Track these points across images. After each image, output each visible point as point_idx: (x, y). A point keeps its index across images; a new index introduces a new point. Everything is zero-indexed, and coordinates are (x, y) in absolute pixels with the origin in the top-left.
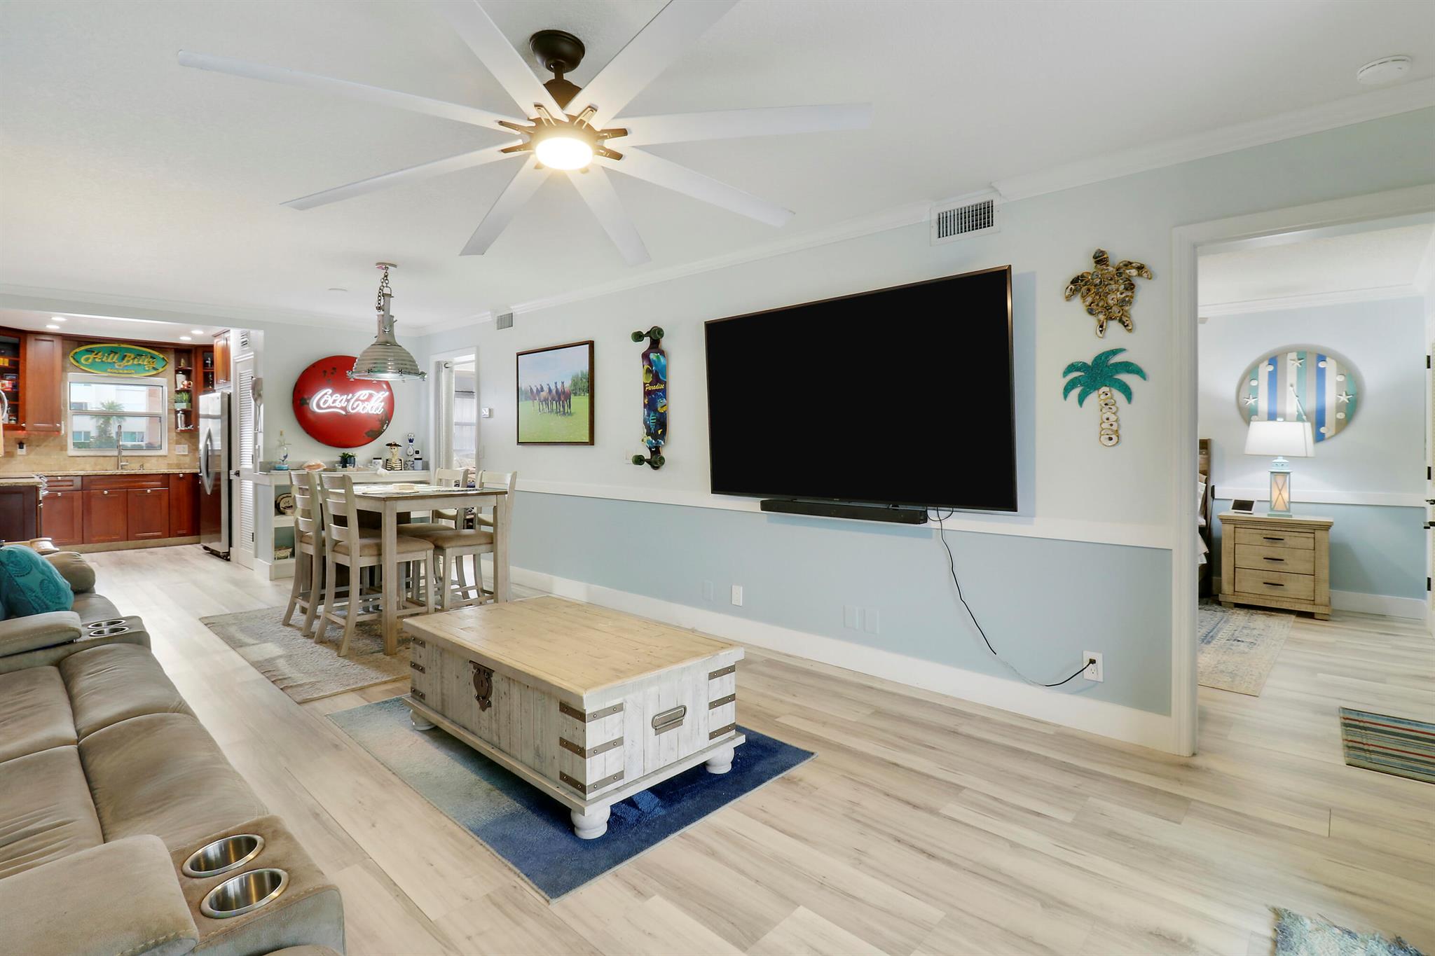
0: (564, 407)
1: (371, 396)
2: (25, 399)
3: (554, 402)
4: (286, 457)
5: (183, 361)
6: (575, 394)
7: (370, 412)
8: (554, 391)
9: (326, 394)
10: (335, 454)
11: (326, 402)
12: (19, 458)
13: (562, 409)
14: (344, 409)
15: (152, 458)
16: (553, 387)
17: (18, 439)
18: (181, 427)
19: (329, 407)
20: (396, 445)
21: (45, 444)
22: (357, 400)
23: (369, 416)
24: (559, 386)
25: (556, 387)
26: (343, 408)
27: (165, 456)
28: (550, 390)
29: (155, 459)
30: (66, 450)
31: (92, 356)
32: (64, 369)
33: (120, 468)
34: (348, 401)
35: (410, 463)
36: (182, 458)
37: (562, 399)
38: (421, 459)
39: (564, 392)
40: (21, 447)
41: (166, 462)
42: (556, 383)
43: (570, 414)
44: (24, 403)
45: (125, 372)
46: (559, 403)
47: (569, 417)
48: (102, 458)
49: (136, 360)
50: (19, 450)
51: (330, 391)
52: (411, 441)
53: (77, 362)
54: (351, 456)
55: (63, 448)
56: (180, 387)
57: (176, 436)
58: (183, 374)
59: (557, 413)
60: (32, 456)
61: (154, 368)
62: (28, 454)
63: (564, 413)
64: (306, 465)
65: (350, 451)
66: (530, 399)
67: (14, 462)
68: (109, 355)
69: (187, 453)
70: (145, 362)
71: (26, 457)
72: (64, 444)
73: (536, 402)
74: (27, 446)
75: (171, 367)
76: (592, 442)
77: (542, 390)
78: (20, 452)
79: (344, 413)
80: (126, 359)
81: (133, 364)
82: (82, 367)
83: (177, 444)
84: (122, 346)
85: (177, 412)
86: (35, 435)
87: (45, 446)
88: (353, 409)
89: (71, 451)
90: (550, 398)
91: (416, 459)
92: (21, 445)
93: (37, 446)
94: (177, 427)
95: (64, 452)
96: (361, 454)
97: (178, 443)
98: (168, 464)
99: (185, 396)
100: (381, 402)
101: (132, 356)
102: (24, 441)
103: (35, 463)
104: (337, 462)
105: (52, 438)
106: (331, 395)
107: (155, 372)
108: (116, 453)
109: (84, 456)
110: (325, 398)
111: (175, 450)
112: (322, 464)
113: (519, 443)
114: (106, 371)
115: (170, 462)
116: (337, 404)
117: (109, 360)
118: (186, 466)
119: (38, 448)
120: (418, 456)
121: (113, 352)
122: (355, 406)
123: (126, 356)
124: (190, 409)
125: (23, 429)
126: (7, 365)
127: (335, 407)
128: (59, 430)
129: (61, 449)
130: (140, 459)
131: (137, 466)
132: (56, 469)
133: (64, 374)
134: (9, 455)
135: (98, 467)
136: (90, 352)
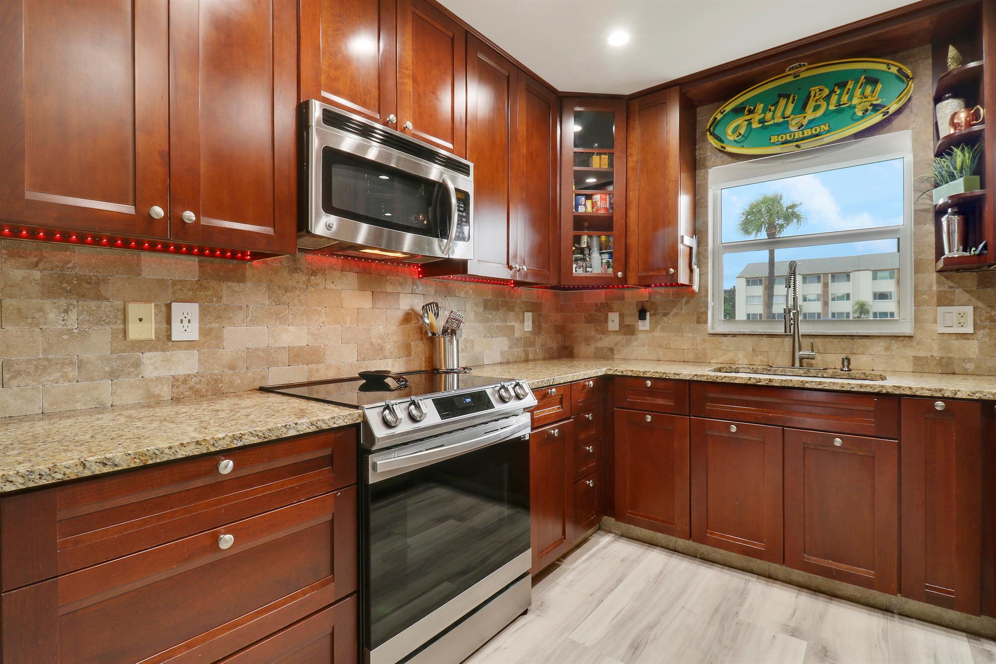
5: (952, 52)
12: (641, 336)
15: (877, 340)
17: (641, 302)
18: (953, 251)
21: (675, 310)
27: (911, 337)
29: (882, 343)
30: (706, 322)
31: (740, 121)
32: (692, 160)
33: (797, 364)
36: (956, 343)
40: (642, 316)
41: (910, 353)
45: (808, 133)
48: (765, 340)
49: (834, 99)
50: (640, 322)
53: (721, 140)
55: (701, 318)
56: (946, 130)
57: (938, 283)
58: (954, 96)
60: (658, 334)
61: (876, 108)
62: (652, 329)
67: (635, 343)
68: (776, 104)
69: (970, 330)
71: (650, 335)
72: (703, 310)
74: (651, 316)
78: (644, 325)
80: (811, 104)
82: (729, 149)
83: (940, 303)
84: (804, 73)
85: (940, 212)
86: (660, 293)
87: (676, 314)
89: (716, 325)
92: (642, 315)
93: (665, 315)
94: (939, 251)
95: (700, 326)
97: (944, 300)
98: (916, 358)
99: (961, 157)
101: (826, 92)
102: (647, 306)
103: (661, 346)
105: (684, 301)
107: (878, 118)
109: (734, 335)
111: (935, 321)
115: (922, 354)
117: (777, 119)
118: (970, 366)
119: (665, 319)
123: (809, 97)
124: (978, 192)
125: (623, 283)
129: (698, 322)
130: (846, 343)
131: (834, 359)
132: (690, 356)
133: (700, 173)
134: (628, 330)
135: (759, 360)
136: (738, 111)
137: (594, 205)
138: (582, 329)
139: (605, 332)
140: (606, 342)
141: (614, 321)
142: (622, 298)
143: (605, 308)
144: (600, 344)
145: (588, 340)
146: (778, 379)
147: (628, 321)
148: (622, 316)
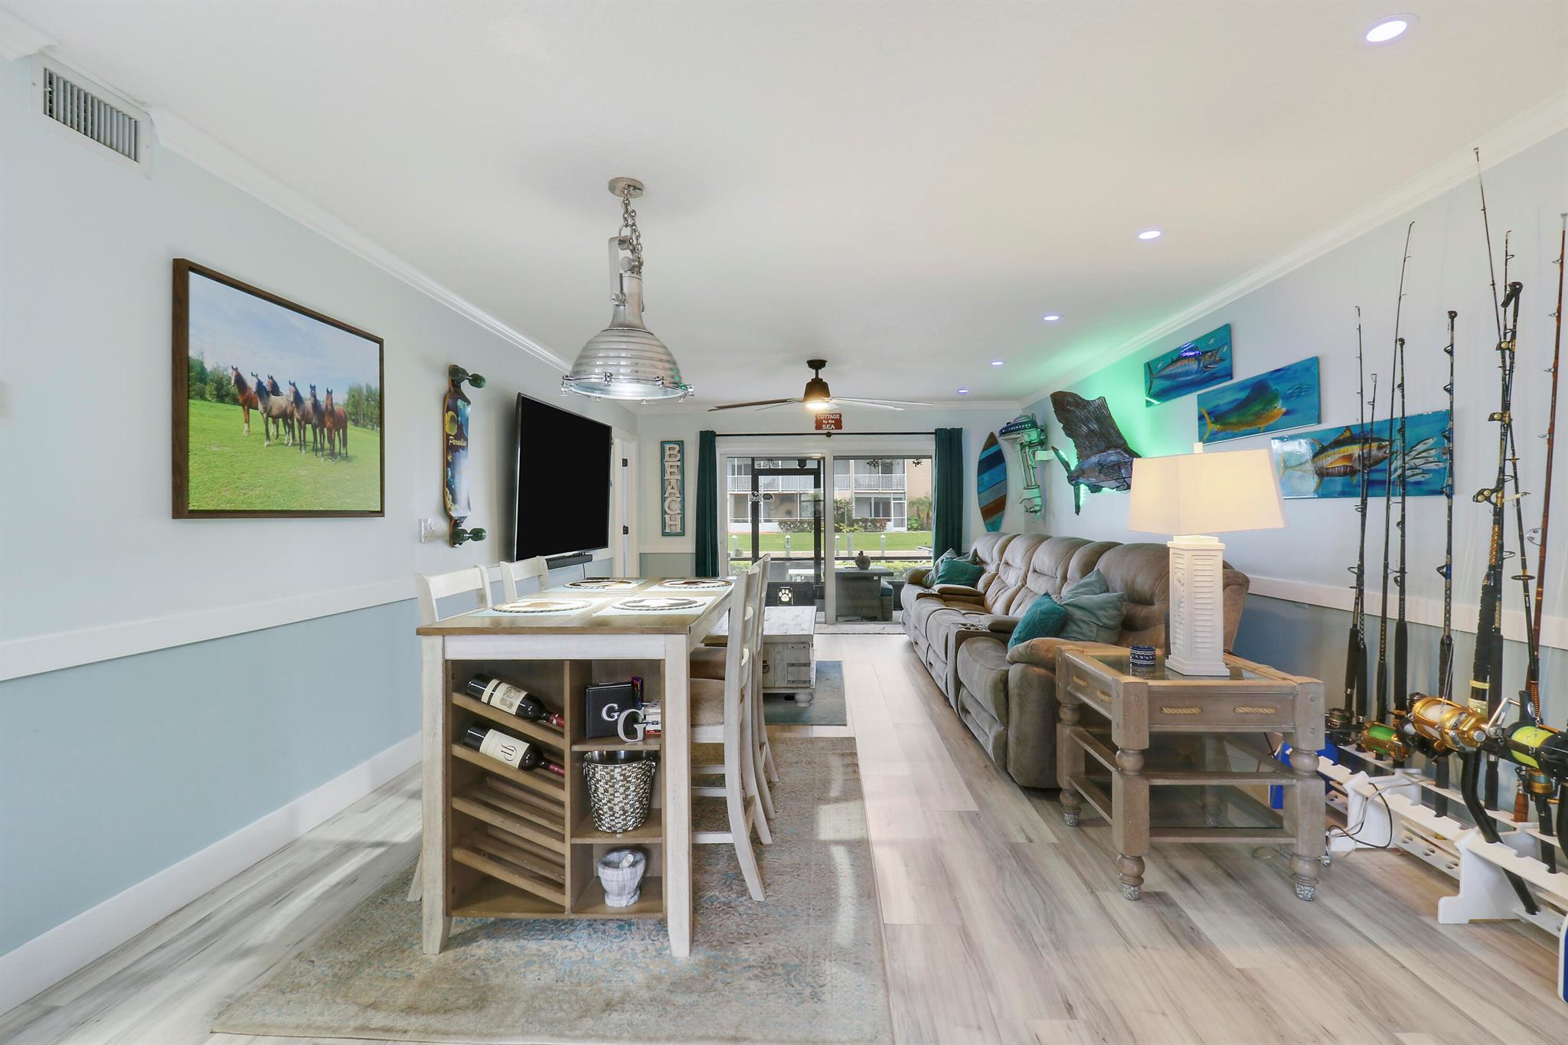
0: (331, 441)
3: (309, 427)
6: (356, 423)
8: (308, 403)
13: (327, 445)
16: (305, 394)
24: (322, 397)
25: (314, 396)
28: (298, 399)
37: (328, 424)
39: (332, 412)
42: (313, 388)
43: (346, 458)
46: (322, 432)
47: (344, 463)
59: (315, 450)
63: (333, 454)
66: (235, 401)
73: (256, 415)
76: (382, 511)
77: (275, 390)
90: (297, 415)
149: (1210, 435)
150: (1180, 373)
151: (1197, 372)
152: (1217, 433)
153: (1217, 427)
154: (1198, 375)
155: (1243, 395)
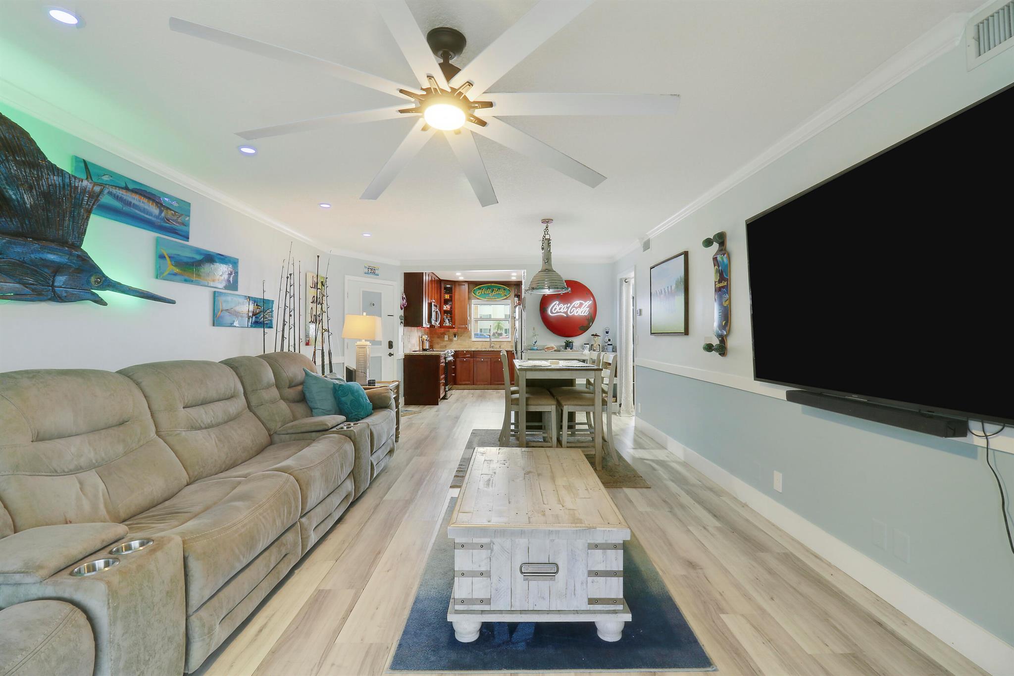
1: (581, 304)
2: (454, 314)
4: (535, 343)
5: (516, 290)
7: (581, 314)
9: (555, 304)
10: (561, 341)
11: (555, 309)
12: (454, 342)
14: (566, 313)
17: (454, 333)
19: (557, 312)
20: (596, 335)
21: (463, 335)
22: (574, 307)
23: (580, 318)
26: (564, 313)
29: (505, 343)
31: (481, 291)
32: (469, 298)
33: (491, 347)
34: (568, 308)
35: (606, 347)
38: (611, 345)
40: (455, 337)
41: (510, 344)
44: (454, 316)
45: (494, 298)
49: (498, 291)
51: (558, 302)
52: (607, 333)
53: (475, 294)
54: (570, 342)
55: (470, 337)
56: (516, 304)
58: (517, 297)
60: (459, 341)
61: (505, 295)
62: (458, 340)
64: (546, 347)
65: (570, 339)
67: (453, 344)
68: (487, 290)
70: (501, 292)
71: (457, 342)
72: (470, 335)
74: (457, 336)
75: (513, 294)
76: (686, 332)
78: (455, 339)
79: (565, 315)
80: (494, 291)
81: (497, 294)
82: (477, 297)
84: (492, 285)
86: (460, 331)
88: (571, 313)
89: (473, 339)
91: (608, 345)
93: (461, 336)
95: (471, 339)
96: (577, 341)
100: (587, 307)
101: (496, 290)
102: (456, 334)
103: (460, 344)
104: (562, 346)
105: (466, 332)
106: (558, 305)
107: (505, 297)
108: (488, 340)
109: (478, 341)
110: (555, 307)
112: (555, 347)
113: (651, 333)
114: (485, 298)
116: (562, 310)
117: (487, 293)
120: (610, 343)
121: (488, 288)
122: (572, 311)
125: (454, 328)
126: (448, 298)
127: (560, 312)
128: (466, 328)
129: (469, 338)
130: (500, 343)
131: (498, 346)
132: (468, 347)
133: (470, 300)
134: (450, 340)
135: (483, 347)
136: (480, 289)
137: (447, 307)
138: (436, 340)
139: (444, 341)
140: (444, 344)
141: (446, 338)
142: (449, 331)
143: (444, 334)
144: (442, 344)
145: (438, 343)
146: (487, 350)
147: (450, 338)
148: (449, 336)
149: (169, 274)
150: (137, 206)
151: (157, 217)
152: (175, 274)
153: (176, 270)
154: (159, 221)
155: (199, 257)
